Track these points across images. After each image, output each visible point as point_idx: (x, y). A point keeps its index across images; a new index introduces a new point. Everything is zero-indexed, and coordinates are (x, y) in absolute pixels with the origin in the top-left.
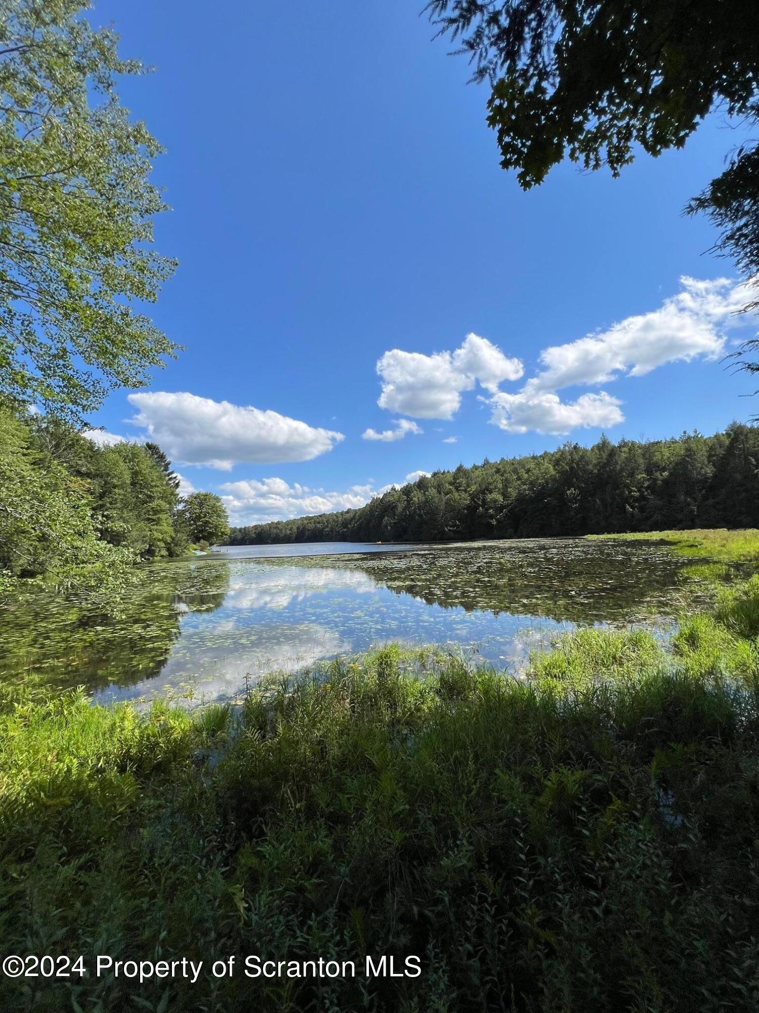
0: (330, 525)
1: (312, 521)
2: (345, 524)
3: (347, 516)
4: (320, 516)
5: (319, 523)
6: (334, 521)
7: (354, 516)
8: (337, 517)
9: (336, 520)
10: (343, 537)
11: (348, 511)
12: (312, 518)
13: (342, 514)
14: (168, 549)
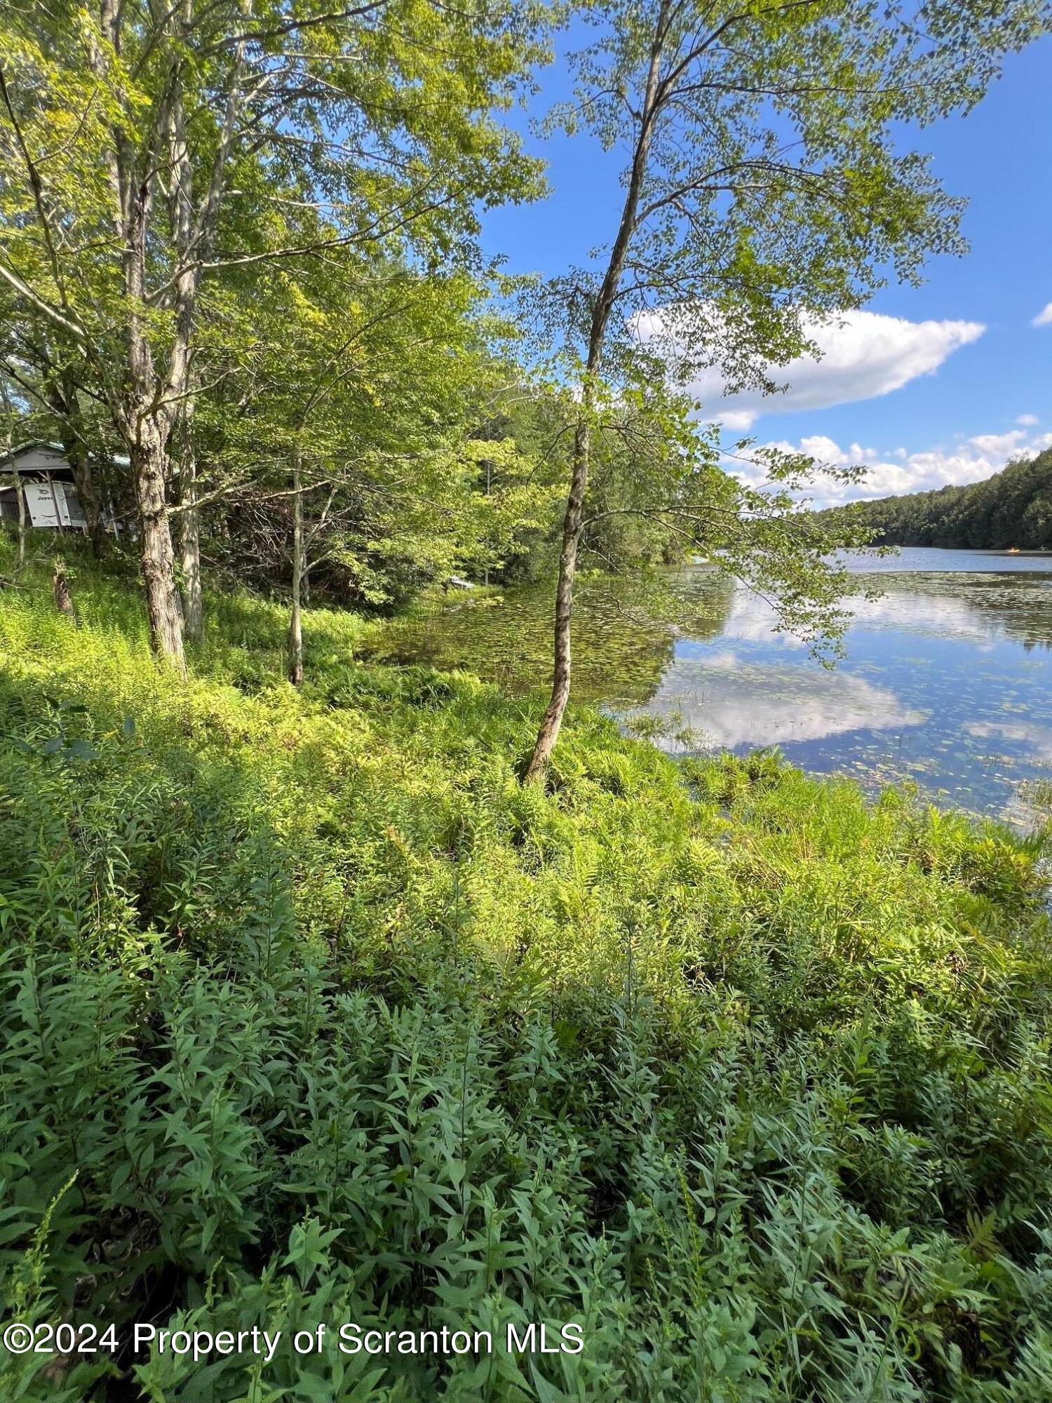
0: (902, 518)
1: (869, 510)
2: (934, 516)
3: (943, 500)
4: (885, 501)
5: (881, 513)
6: (912, 509)
7: (959, 501)
8: (919, 502)
9: (916, 506)
10: (926, 540)
11: (947, 490)
12: (870, 504)
13: (930, 496)
14: (664, 553)
